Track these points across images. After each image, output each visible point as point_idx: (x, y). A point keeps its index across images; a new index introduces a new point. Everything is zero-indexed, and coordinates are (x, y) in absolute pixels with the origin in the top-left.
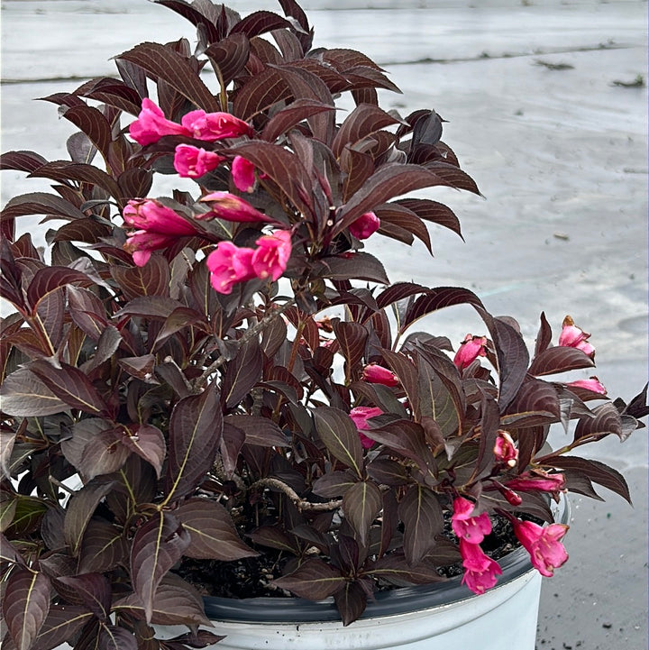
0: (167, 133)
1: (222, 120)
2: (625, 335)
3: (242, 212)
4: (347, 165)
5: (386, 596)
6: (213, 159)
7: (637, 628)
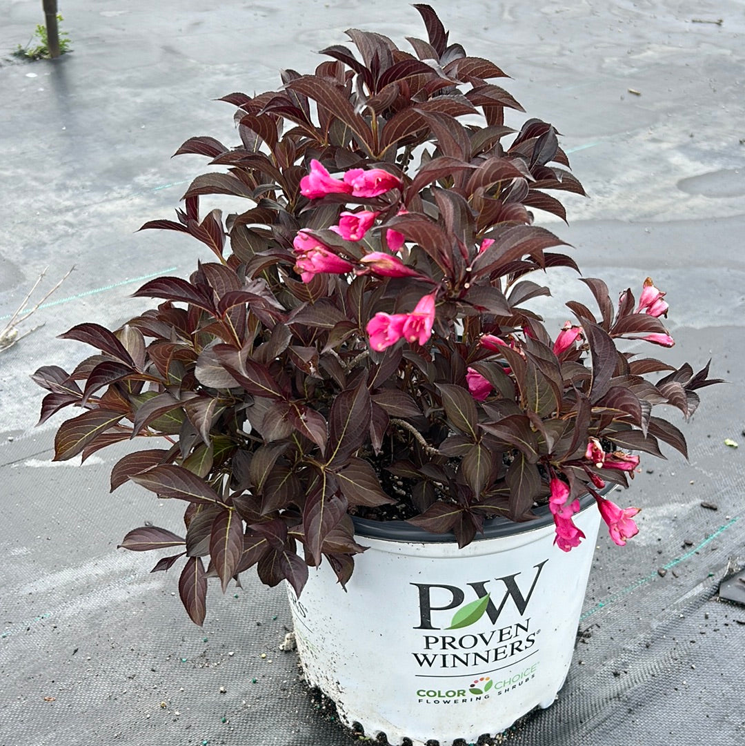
0: (332, 190)
1: (378, 180)
3: (394, 271)
4: (479, 205)
5: (491, 524)
7: (673, 474)
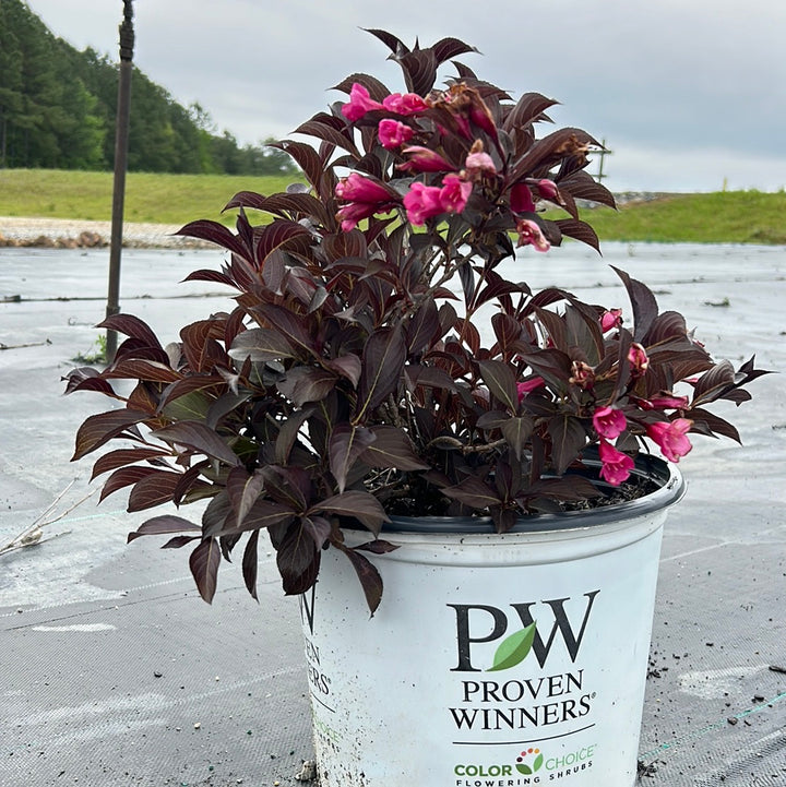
0: (371, 109)
1: (415, 99)
2: (718, 460)
3: (435, 161)
6: (408, 131)
